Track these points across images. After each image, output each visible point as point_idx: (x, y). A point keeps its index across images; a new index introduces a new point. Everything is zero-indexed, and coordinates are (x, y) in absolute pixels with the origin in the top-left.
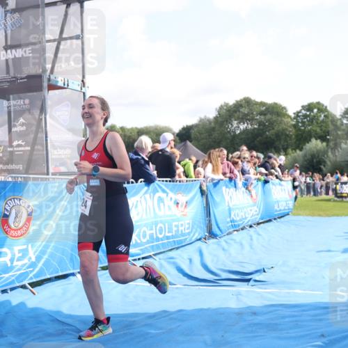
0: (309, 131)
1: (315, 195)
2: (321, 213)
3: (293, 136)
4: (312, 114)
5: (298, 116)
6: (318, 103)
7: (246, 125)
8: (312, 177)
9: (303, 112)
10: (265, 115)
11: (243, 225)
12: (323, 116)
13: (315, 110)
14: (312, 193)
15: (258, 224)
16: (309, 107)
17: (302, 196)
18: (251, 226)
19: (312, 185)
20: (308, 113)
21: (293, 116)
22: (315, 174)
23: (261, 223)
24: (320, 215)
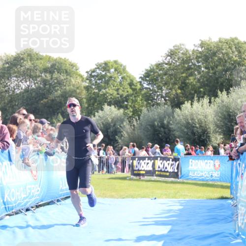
0: (104, 94)
1: (108, 172)
2: (113, 194)
3: (85, 100)
4: (108, 74)
5: (91, 76)
6: (116, 62)
7: (28, 83)
8: (105, 150)
9: (98, 71)
10: (51, 72)
11: (18, 208)
12: (120, 77)
13: (112, 70)
14: (105, 169)
15: (37, 207)
16: (105, 66)
17: (93, 173)
18: (27, 210)
19: (104, 160)
20: (103, 73)
21: (85, 75)
22: (109, 147)
23: (41, 206)
24: (112, 197)
